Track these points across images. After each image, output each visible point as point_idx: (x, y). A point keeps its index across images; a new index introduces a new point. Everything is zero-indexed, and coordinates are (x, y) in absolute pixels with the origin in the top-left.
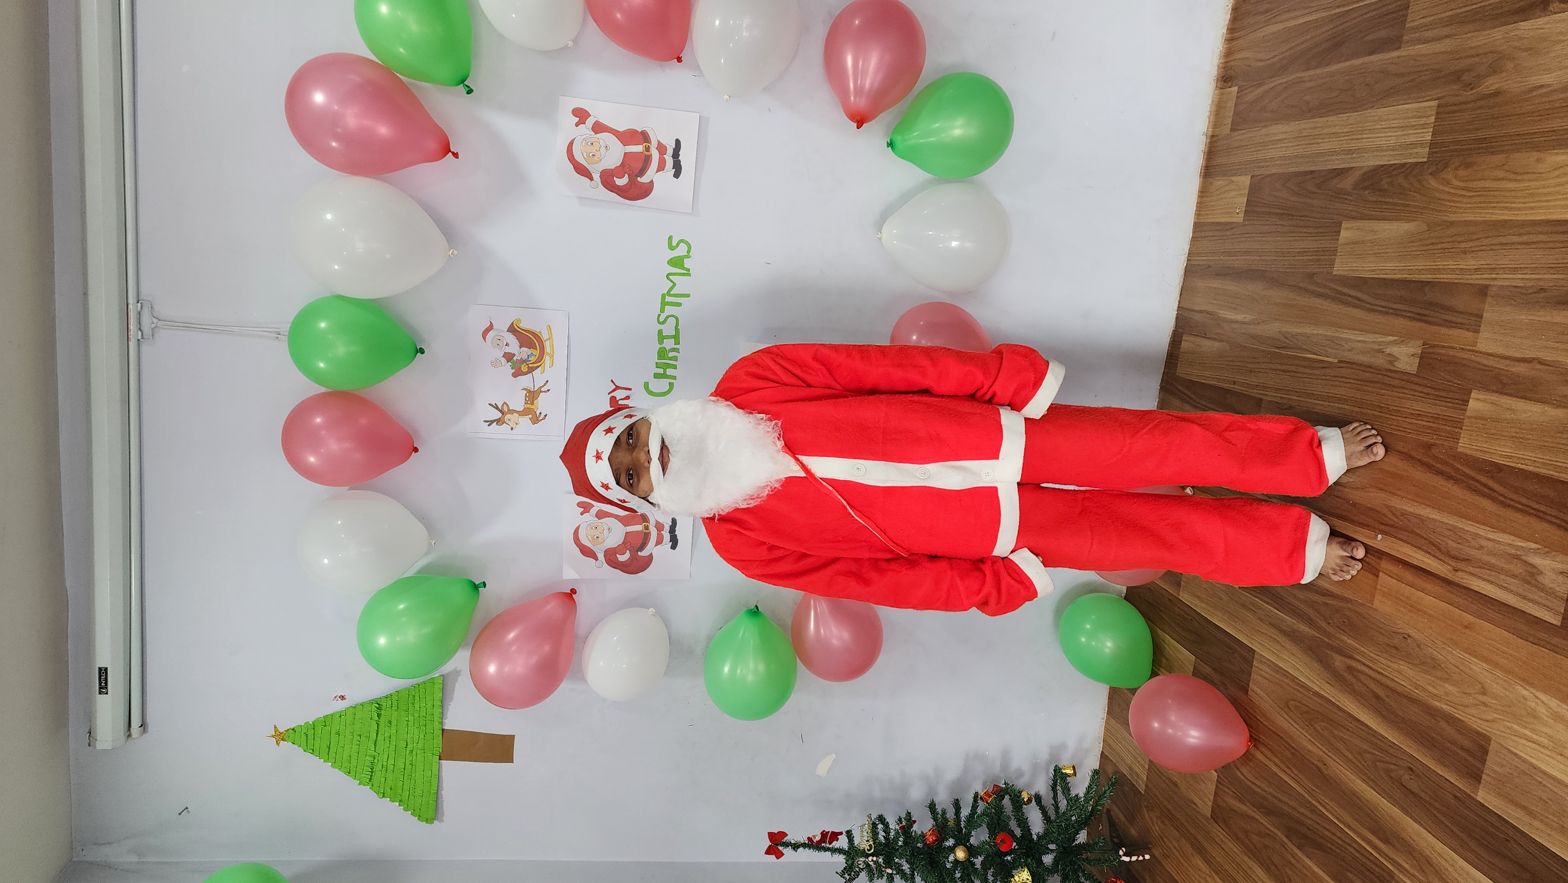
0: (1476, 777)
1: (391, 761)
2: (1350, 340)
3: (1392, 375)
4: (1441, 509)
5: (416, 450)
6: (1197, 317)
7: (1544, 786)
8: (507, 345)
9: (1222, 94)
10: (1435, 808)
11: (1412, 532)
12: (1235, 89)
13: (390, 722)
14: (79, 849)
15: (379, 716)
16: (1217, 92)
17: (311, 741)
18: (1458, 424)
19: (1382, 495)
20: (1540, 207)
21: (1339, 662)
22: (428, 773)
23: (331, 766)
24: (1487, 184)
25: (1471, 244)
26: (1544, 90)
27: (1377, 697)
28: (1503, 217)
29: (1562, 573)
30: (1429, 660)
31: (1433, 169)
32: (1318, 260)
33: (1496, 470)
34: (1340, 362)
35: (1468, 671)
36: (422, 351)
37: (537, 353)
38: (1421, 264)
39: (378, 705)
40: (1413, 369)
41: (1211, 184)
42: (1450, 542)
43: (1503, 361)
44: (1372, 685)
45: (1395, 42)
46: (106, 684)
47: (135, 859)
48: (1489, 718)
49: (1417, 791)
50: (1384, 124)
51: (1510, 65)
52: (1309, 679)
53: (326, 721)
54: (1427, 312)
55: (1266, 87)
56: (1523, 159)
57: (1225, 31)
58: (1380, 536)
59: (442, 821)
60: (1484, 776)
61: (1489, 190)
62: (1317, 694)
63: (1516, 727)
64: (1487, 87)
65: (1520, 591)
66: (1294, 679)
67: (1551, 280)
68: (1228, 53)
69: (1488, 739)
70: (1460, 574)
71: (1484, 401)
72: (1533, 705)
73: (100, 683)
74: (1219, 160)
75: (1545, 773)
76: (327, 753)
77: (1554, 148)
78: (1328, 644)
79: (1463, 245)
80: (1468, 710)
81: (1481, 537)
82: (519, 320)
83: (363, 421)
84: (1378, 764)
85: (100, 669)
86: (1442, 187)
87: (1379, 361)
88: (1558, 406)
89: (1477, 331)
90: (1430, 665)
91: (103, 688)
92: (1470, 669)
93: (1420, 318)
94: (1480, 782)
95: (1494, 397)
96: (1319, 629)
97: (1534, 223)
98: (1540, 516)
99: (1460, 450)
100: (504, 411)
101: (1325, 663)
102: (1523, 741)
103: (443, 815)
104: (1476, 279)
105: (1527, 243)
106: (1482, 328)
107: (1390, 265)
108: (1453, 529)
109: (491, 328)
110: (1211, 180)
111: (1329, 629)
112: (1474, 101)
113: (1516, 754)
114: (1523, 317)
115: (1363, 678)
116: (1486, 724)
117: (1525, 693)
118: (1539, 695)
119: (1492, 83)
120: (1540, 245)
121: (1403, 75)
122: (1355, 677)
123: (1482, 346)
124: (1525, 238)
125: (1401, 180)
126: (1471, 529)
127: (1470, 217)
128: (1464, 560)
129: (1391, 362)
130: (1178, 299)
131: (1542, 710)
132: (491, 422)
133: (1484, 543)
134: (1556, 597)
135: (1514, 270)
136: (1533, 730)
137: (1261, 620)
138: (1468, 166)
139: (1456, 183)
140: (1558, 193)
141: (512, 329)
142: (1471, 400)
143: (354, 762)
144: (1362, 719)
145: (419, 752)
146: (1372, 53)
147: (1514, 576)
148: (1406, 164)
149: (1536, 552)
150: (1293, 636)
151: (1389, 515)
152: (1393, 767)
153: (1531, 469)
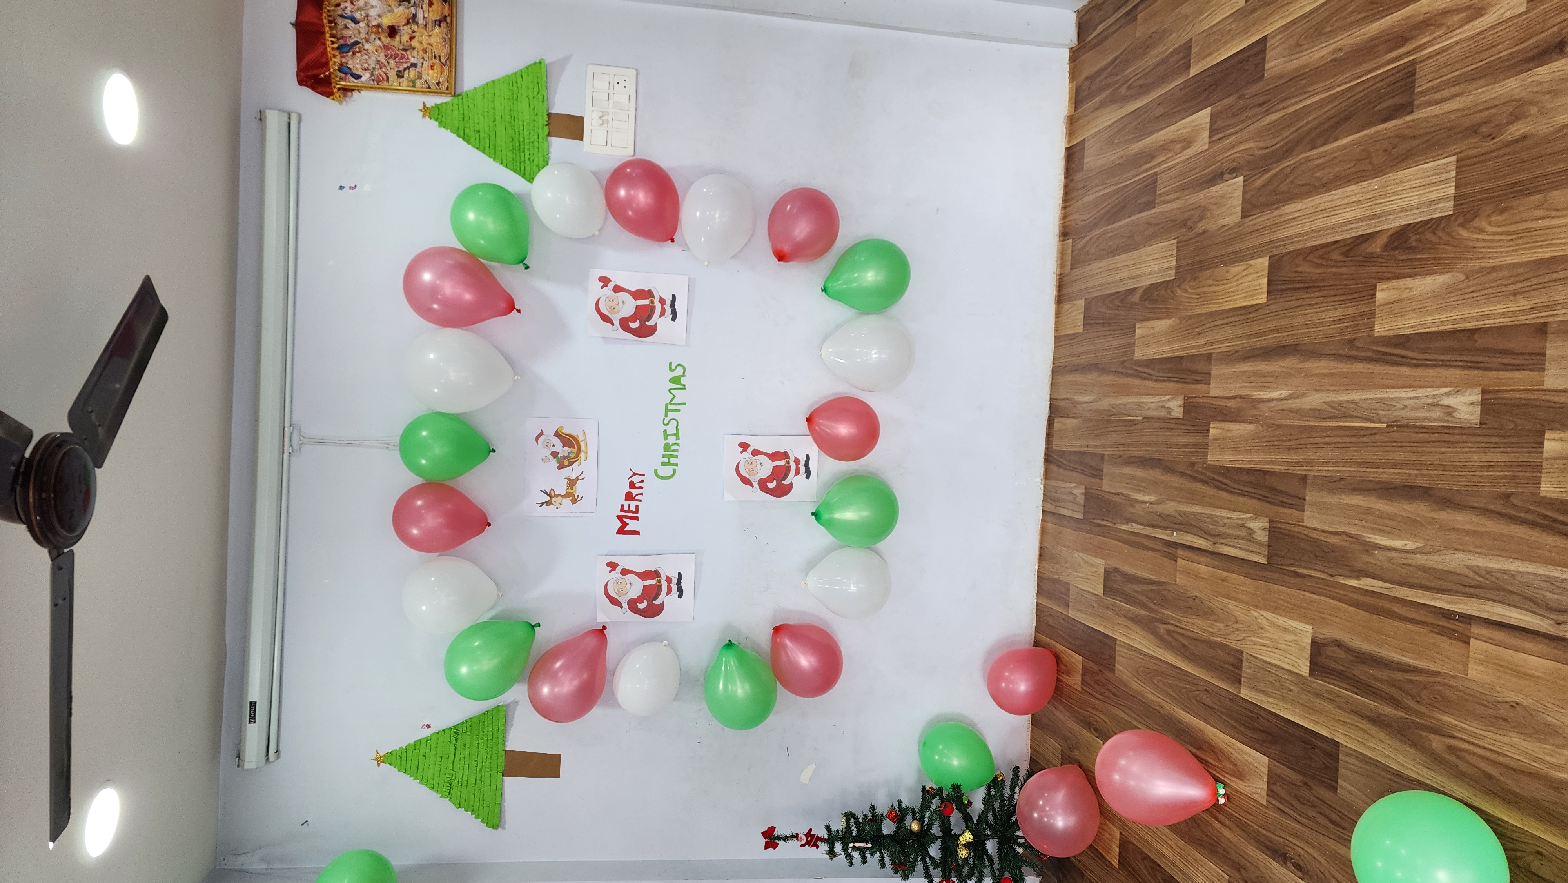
0: (1237, 681)
1: (465, 778)
2: (1147, 402)
3: (1171, 421)
4: (1202, 504)
5: (489, 525)
6: (1062, 403)
7: (1272, 673)
8: (554, 446)
9: (1063, 245)
10: (1222, 712)
11: (1192, 525)
12: (1070, 241)
13: (465, 745)
14: (222, 859)
15: (456, 740)
16: (1060, 243)
17: (404, 762)
18: (1205, 446)
19: (1173, 504)
20: (1231, 301)
21: (1162, 629)
22: (493, 787)
23: (420, 782)
24: (1205, 289)
25: (1201, 328)
26: (1225, 229)
27: (1184, 646)
28: (1214, 309)
29: (1264, 529)
30: (1207, 610)
31: (1178, 283)
32: (1126, 352)
33: (1226, 471)
34: (1144, 418)
35: (1226, 610)
36: (494, 451)
37: (575, 450)
38: (1178, 345)
39: (456, 730)
40: (1180, 415)
41: (1062, 308)
42: (1210, 526)
43: (1224, 400)
44: (1181, 639)
45: (1151, 204)
46: (255, 715)
47: (265, 866)
48: (1241, 638)
49: (1211, 704)
50: (1152, 257)
51: (1209, 214)
52: (1148, 648)
53: (416, 745)
54: (1184, 376)
55: (1087, 238)
56: (1221, 270)
57: (1061, 201)
58: (1175, 533)
59: (505, 829)
60: (1243, 679)
61: (1205, 293)
62: (1153, 657)
63: (1254, 639)
64: (1199, 228)
65: (1246, 547)
66: (1139, 651)
67: (1239, 344)
68: (1064, 217)
69: (1241, 652)
70: (1217, 546)
71: (1216, 428)
72: (1260, 620)
73: (250, 714)
74: (1065, 291)
75: (1270, 664)
76: (415, 772)
77: (1234, 262)
78: (1156, 618)
79: (1198, 330)
80: (1230, 637)
81: (1224, 518)
82: (562, 427)
83: (449, 506)
84: (1190, 694)
85: (251, 703)
86: (1184, 294)
87: (1163, 414)
88: (1251, 423)
89: (1209, 384)
90: (1208, 613)
91: (252, 719)
92: (1229, 608)
93: (1180, 381)
94: (1240, 683)
95: (1221, 425)
96: (1151, 610)
97: (1230, 310)
98: (1250, 495)
99: (1209, 463)
100: (551, 495)
101: (1154, 633)
102: (1258, 647)
103: (505, 823)
104: (1205, 350)
105: (1227, 324)
106: (1211, 382)
107: (1162, 349)
108: (1210, 516)
109: (542, 433)
110: (1061, 305)
111: (1155, 607)
112: (1194, 238)
113: (1255, 657)
114: (1229, 370)
115: (1175, 635)
116: (1239, 642)
117: (1256, 614)
118: (1263, 613)
119: (1201, 226)
120: (1232, 324)
121: (1157, 224)
122: (1172, 637)
123: (1212, 394)
124: (1226, 321)
125: (1163, 292)
126: (1218, 514)
127: (1199, 311)
128: (1218, 535)
129: (1169, 413)
130: (1049, 393)
131: (1264, 623)
132: (542, 504)
133: (1226, 521)
134: (1263, 545)
135: (1223, 341)
136: (1262, 638)
137: (1117, 614)
138: (1195, 279)
139: (1190, 291)
140: (1238, 290)
141: (557, 434)
142: (1211, 430)
143: (436, 780)
144: (1178, 665)
145: (486, 770)
146: (1141, 212)
147: (1243, 539)
148: (1164, 281)
149: (1250, 519)
150: (1135, 619)
151: (1178, 516)
152: (1197, 693)
153: (1242, 466)
